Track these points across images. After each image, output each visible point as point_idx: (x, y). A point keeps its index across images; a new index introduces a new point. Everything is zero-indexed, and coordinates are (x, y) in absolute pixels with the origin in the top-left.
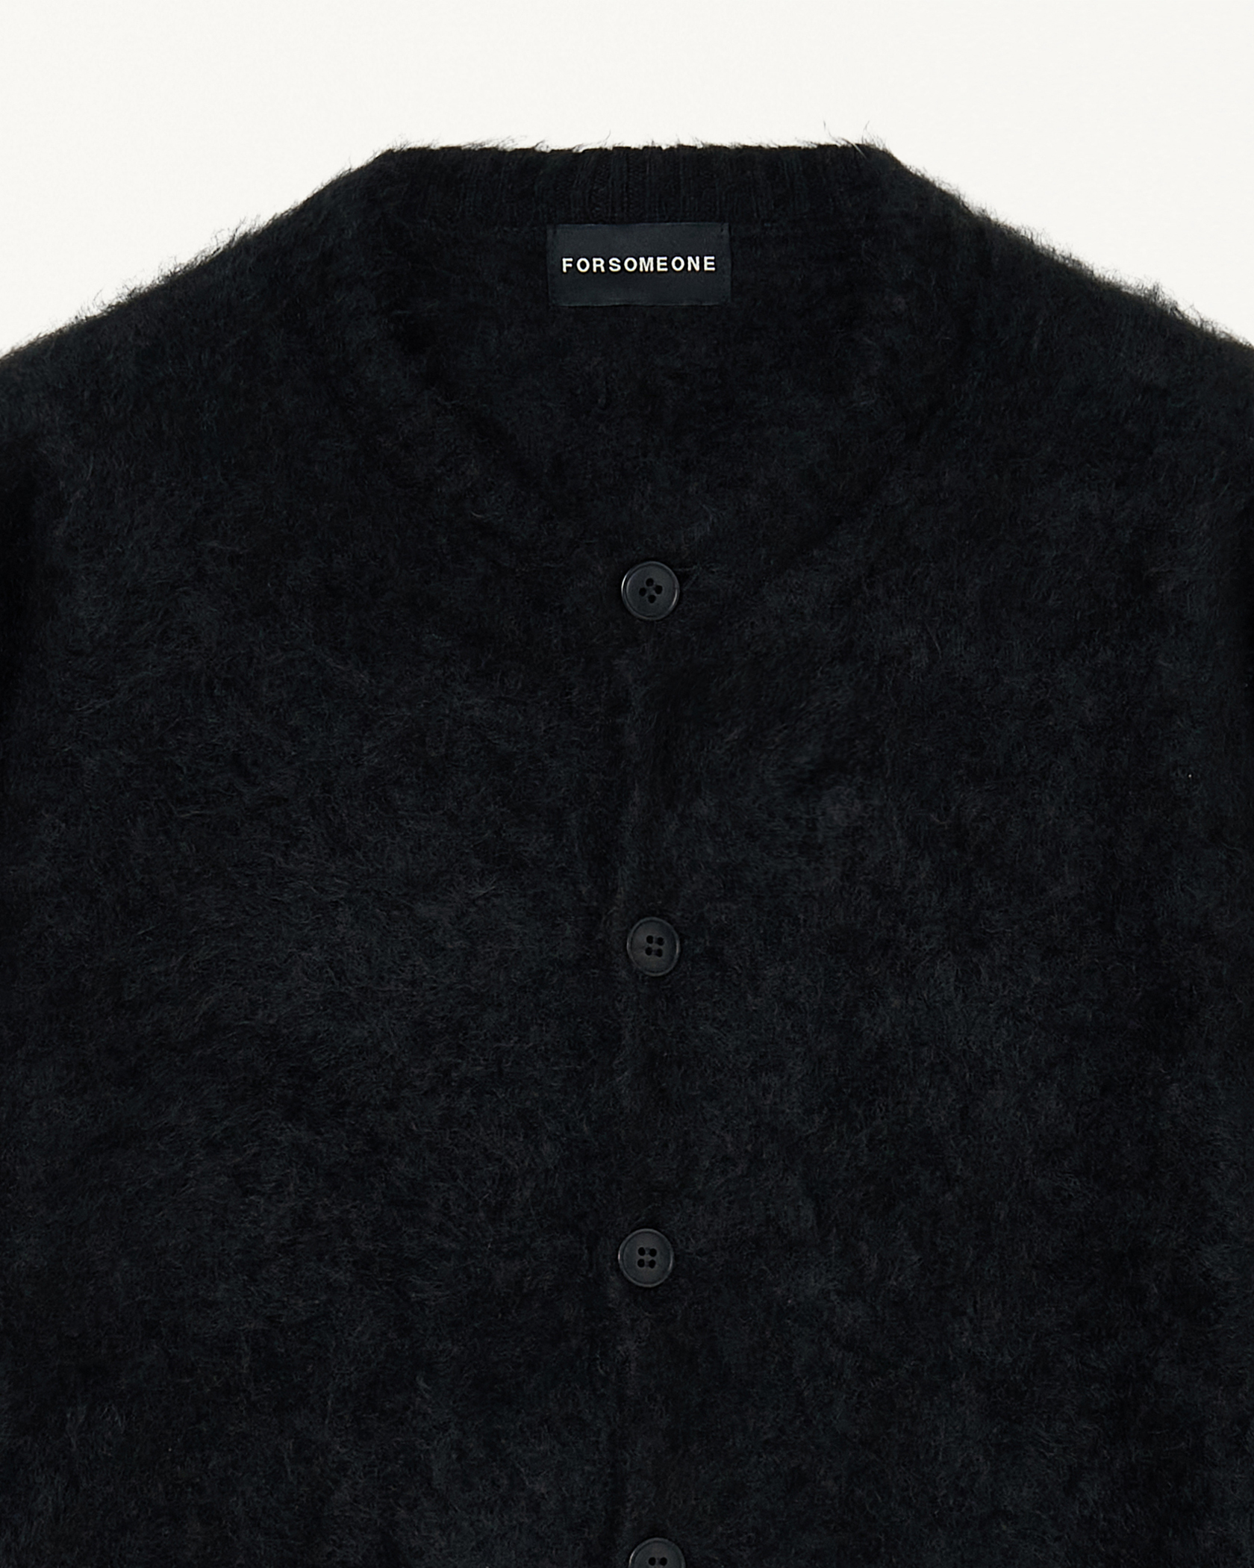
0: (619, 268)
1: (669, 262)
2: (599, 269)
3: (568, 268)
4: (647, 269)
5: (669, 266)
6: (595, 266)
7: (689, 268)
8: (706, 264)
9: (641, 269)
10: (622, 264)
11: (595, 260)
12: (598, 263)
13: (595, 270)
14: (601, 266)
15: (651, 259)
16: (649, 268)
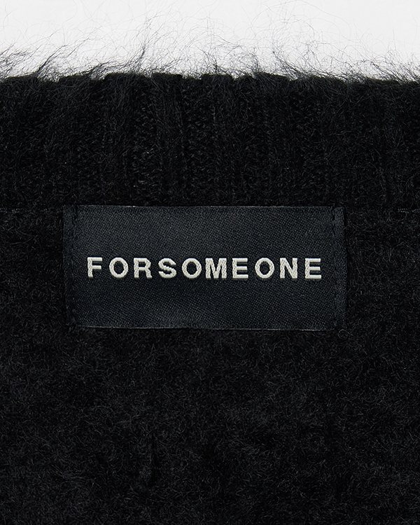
0: (174, 272)
1: (251, 265)
2: (142, 274)
3: (94, 272)
4: (216, 276)
5: (251, 271)
6: (137, 269)
7: (282, 275)
8: (308, 269)
9: (208, 276)
10: (178, 268)
11: (136, 260)
12: (142, 265)
13: (136, 275)
14: (146, 269)
15: (223, 261)
16: (220, 274)
